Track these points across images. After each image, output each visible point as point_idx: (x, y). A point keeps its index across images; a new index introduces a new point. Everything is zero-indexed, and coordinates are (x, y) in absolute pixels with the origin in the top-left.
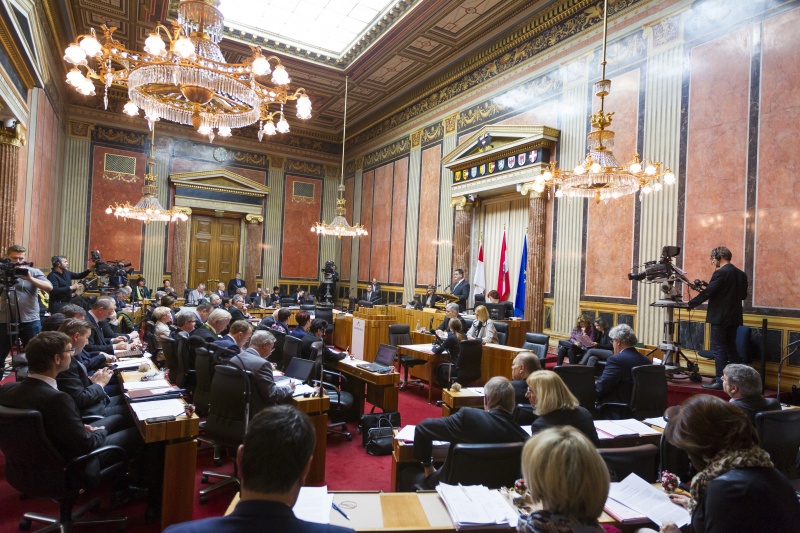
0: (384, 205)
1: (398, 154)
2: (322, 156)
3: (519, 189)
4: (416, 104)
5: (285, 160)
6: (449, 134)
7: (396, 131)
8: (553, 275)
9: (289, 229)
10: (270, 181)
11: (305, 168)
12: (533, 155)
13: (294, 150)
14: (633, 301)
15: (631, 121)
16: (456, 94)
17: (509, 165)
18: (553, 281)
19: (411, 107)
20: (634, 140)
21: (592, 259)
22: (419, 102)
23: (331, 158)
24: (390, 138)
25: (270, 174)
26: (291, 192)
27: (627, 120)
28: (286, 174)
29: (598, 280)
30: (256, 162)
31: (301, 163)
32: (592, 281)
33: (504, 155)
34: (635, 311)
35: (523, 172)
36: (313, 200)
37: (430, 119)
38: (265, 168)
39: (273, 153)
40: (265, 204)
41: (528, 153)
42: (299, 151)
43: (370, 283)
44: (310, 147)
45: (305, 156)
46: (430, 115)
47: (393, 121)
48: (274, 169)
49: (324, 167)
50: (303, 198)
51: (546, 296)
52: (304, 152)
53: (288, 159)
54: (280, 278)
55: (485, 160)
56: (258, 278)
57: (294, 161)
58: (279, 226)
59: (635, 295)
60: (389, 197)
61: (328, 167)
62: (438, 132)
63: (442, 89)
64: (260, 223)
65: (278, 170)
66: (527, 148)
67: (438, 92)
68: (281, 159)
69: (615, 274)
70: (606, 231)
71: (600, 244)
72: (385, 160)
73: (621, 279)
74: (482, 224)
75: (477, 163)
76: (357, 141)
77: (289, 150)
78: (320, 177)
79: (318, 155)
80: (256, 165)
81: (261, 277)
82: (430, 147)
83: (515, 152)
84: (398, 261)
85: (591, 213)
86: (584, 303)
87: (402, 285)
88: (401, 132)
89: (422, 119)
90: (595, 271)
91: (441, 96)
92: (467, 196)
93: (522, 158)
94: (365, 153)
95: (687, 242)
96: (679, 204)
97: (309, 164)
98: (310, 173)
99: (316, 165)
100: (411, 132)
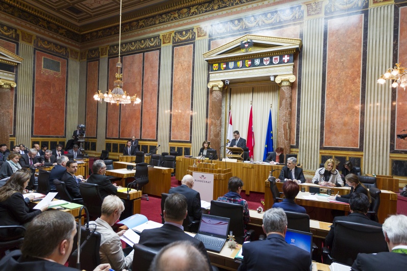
0: (134, 83)
1: (148, 48)
2: (67, 41)
3: (272, 79)
4: (166, 13)
5: (34, 38)
6: (199, 38)
7: (145, 31)
8: (298, 134)
9: (40, 95)
10: (20, 52)
11: (53, 48)
12: (286, 58)
13: (42, 31)
14: (361, 149)
15: (358, 44)
16: (206, 11)
17: (265, 63)
18: (298, 138)
19: (161, 15)
20: (360, 56)
21: (329, 125)
22: (169, 12)
23: (74, 43)
24: (138, 35)
25: (21, 47)
26: (41, 65)
27: (354, 43)
28: (35, 49)
29: (333, 137)
30: (7, 34)
31: (49, 43)
32: (329, 138)
33: (261, 56)
34: (362, 155)
35: (276, 68)
36: (59, 75)
37: (182, 25)
38: (16, 40)
39: (23, 29)
40: (17, 72)
41: (281, 57)
42: (47, 33)
43: (130, 140)
44: (56, 31)
45: (53, 38)
46: (181, 23)
47: (141, 23)
48: (24, 43)
49: (68, 50)
50: (52, 72)
51: (292, 147)
52: (51, 34)
53: (37, 37)
54: (32, 136)
55: (243, 58)
56: (11, 136)
57: (43, 40)
58: (30, 92)
59: (361, 146)
60: (139, 78)
61: (72, 50)
62: (189, 35)
63: (193, 6)
64: (12, 88)
65: (28, 44)
66: (282, 53)
67: (189, 8)
68: (31, 36)
69: (347, 134)
70: (339, 108)
71: (335, 116)
72: (133, 51)
73: (351, 137)
74: (228, 100)
75: (236, 59)
76: (100, 33)
77: (38, 29)
78: (66, 57)
79: (63, 39)
80: (5, 36)
81: (14, 136)
82: (182, 45)
83: (271, 55)
84: (150, 123)
85: (328, 97)
86: (323, 151)
87: (156, 140)
88: (150, 32)
89: (173, 25)
90: (331, 132)
91: (192, 11)
92: (223, 81)
93: (277, 59)
94: (110, 44)
95: (398, 117)
96: (392, 95)
97: (56, 45)
98: (57, 52)
99: (61, 47)
100: (161, 33)
